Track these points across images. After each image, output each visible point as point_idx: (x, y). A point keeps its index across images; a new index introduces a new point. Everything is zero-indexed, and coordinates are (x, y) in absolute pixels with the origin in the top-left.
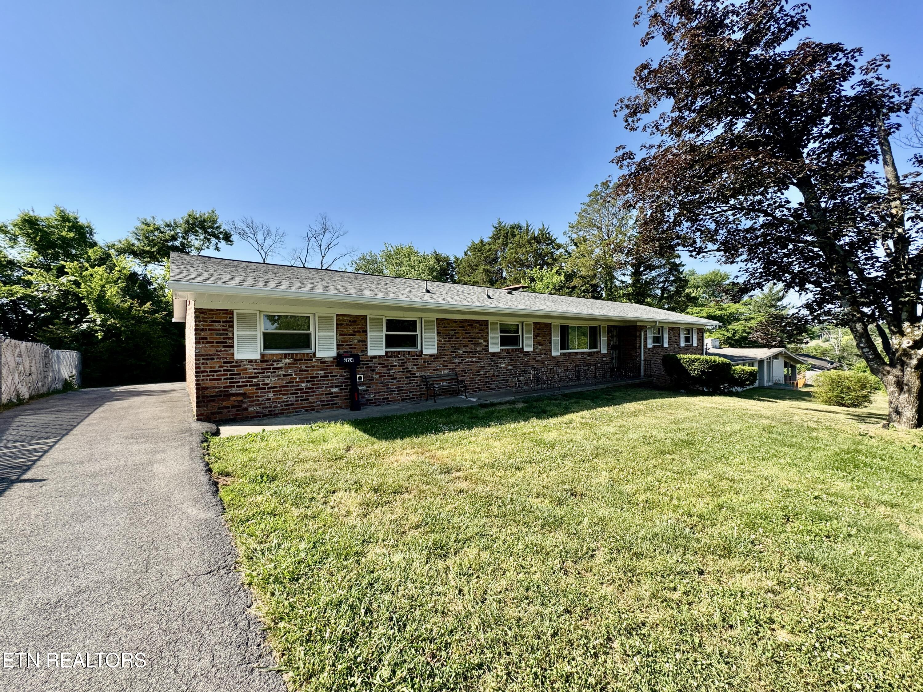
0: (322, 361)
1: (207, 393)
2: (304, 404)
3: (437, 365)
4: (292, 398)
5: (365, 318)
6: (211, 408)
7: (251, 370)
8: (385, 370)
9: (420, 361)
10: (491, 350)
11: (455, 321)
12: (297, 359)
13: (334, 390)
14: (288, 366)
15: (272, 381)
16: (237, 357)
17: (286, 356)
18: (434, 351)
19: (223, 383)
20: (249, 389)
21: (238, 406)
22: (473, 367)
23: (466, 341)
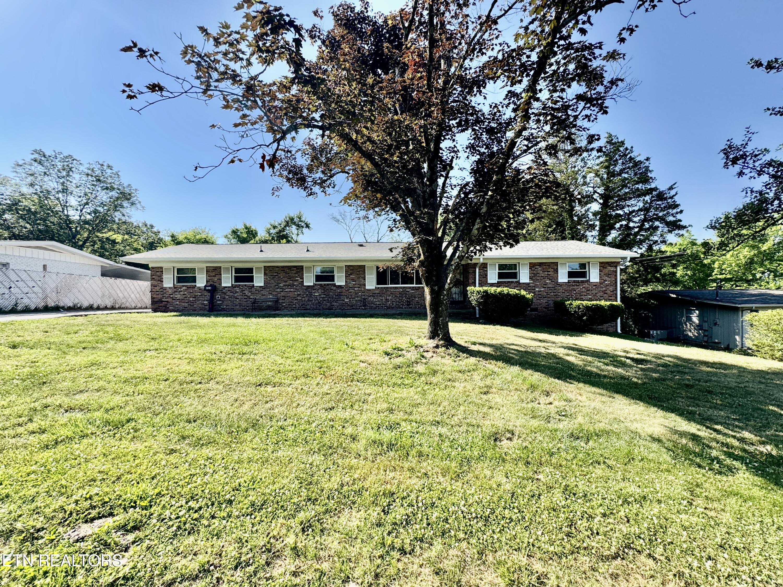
0: (199, 288)
1: (155, 300)
2: (192, 308)
3: (263, 292)
4: (186, 305)
5: (220, 267)
6: (156, 306)
7: (170, 292)
8: (232, 294)
9: (253, 290)
10: (305, 284)
11: (277, 267)
12: (188, 287)
13: (205, 302)
14: (185, 290)
15: (178, 296)
16: (165, 286)
17: (183, 286)
18: (262, 284)
19: (160, 296)
20: (169, 300)
21: (165, 306)
22: (290, 294)
23: (285, 279)
